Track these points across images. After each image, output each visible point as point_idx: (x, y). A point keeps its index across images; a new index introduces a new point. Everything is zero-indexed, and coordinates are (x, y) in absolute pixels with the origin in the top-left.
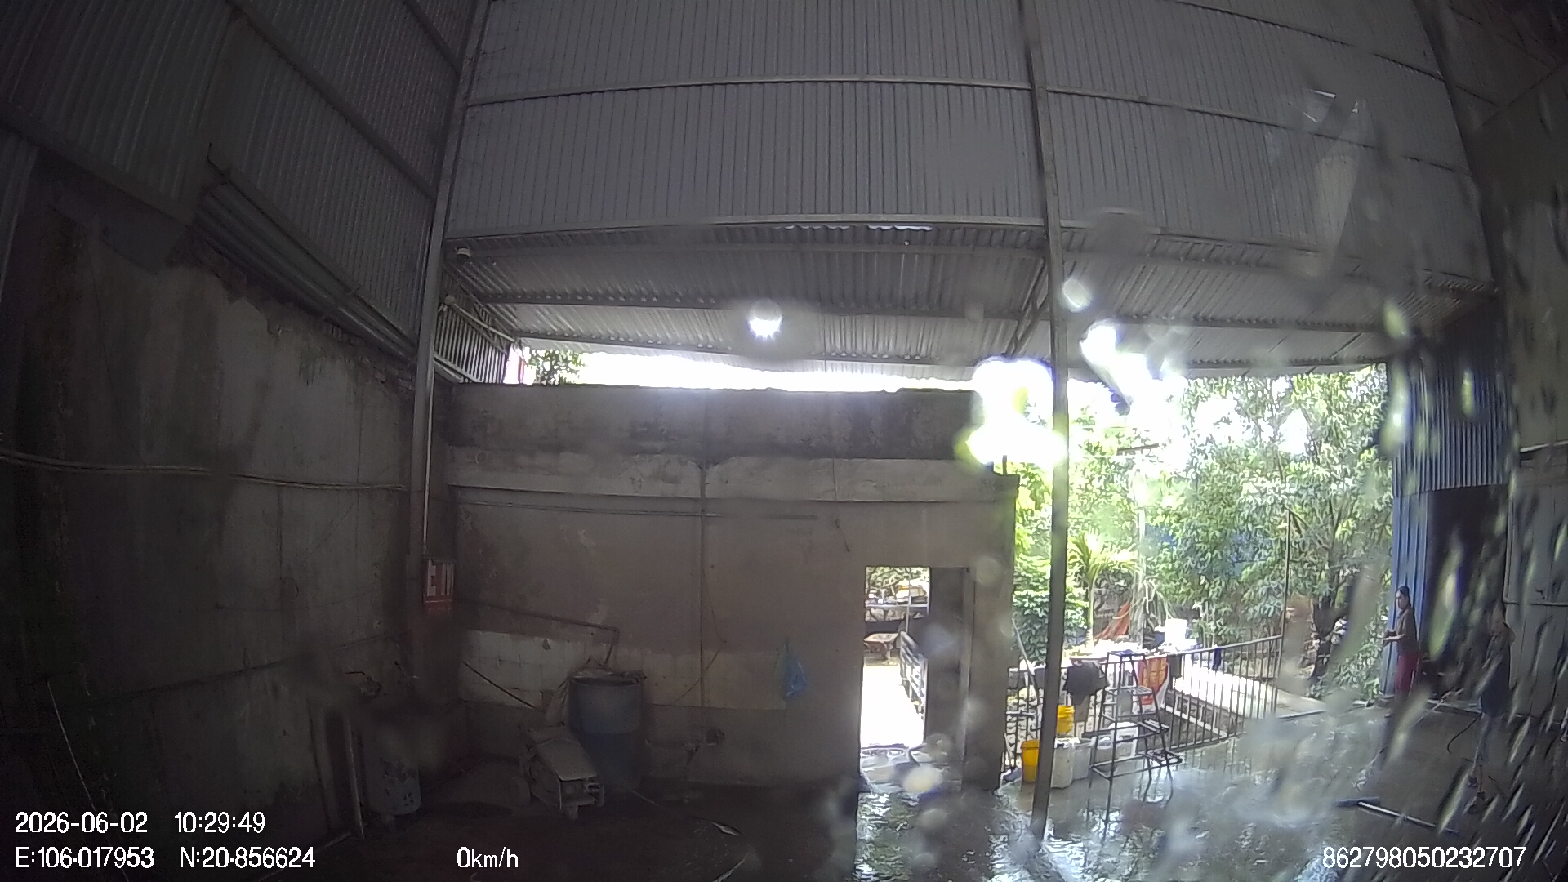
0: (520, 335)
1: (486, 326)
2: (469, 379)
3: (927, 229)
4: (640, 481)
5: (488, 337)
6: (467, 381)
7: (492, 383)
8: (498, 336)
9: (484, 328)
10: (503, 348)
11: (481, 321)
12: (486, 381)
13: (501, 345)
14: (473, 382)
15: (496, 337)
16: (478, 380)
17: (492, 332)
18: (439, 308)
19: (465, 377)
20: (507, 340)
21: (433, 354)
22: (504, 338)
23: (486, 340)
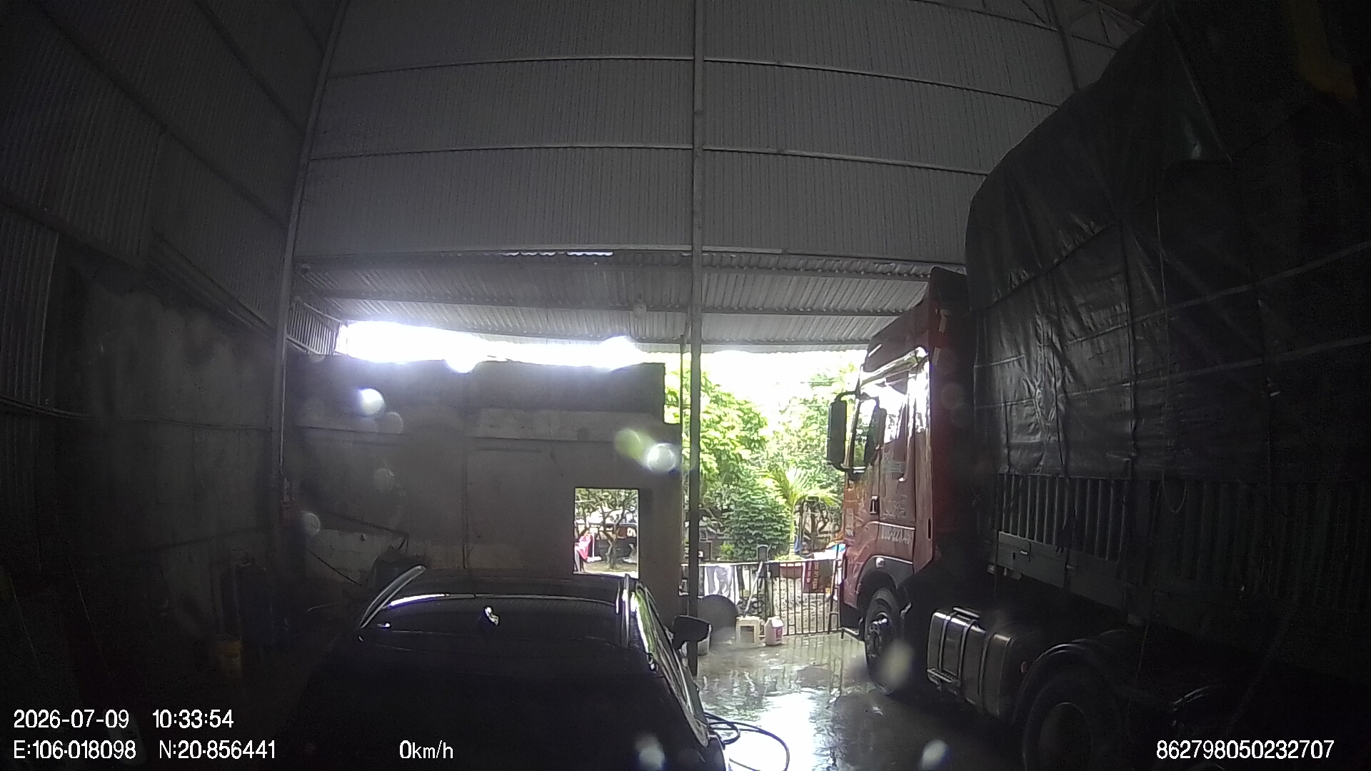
1: (322, 314)
5: (323, 321)
10: (334, 328)
13: (333, 325)
15: (329, 320)
16: (319, 353)
18: (290, 305)
19: (311, 352)
20: (338, 322)
21: (286, 336)
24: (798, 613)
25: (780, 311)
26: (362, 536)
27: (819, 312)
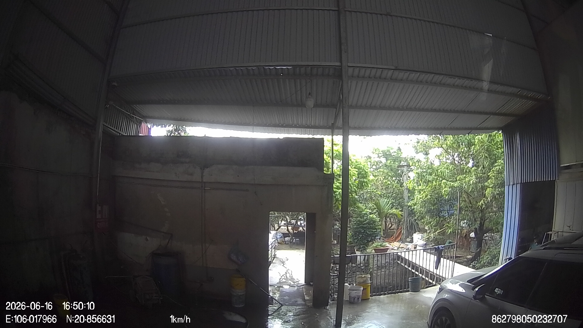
0: (146, 118)
1: (130, 114)
2: (121, 134)
3: (289, 68)
4: (179, 174)
5: (131, 118)
6: (121, 135)
7: (133, 136)
8: (136, 118)
9: (129, 114)
10: (138, 123)
11: (128, 112)
12: (130, 135)
13: (137, 121)
14: (124, 135)
15: (135, 118)
16: (127, 135)
17: (132, 116)
18: (106, 105)
19: (120, 133)
20: (140, 119)
21: (102, 123)
22: (139, 119)
23: (130, 119)
24: (383, 272)
25: (389, 108)
26: (147, 238)
27: (411, 109)
